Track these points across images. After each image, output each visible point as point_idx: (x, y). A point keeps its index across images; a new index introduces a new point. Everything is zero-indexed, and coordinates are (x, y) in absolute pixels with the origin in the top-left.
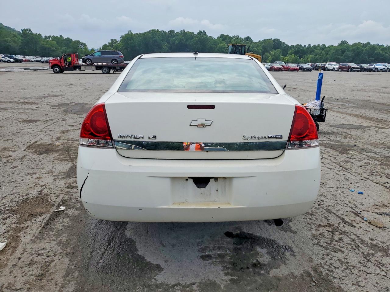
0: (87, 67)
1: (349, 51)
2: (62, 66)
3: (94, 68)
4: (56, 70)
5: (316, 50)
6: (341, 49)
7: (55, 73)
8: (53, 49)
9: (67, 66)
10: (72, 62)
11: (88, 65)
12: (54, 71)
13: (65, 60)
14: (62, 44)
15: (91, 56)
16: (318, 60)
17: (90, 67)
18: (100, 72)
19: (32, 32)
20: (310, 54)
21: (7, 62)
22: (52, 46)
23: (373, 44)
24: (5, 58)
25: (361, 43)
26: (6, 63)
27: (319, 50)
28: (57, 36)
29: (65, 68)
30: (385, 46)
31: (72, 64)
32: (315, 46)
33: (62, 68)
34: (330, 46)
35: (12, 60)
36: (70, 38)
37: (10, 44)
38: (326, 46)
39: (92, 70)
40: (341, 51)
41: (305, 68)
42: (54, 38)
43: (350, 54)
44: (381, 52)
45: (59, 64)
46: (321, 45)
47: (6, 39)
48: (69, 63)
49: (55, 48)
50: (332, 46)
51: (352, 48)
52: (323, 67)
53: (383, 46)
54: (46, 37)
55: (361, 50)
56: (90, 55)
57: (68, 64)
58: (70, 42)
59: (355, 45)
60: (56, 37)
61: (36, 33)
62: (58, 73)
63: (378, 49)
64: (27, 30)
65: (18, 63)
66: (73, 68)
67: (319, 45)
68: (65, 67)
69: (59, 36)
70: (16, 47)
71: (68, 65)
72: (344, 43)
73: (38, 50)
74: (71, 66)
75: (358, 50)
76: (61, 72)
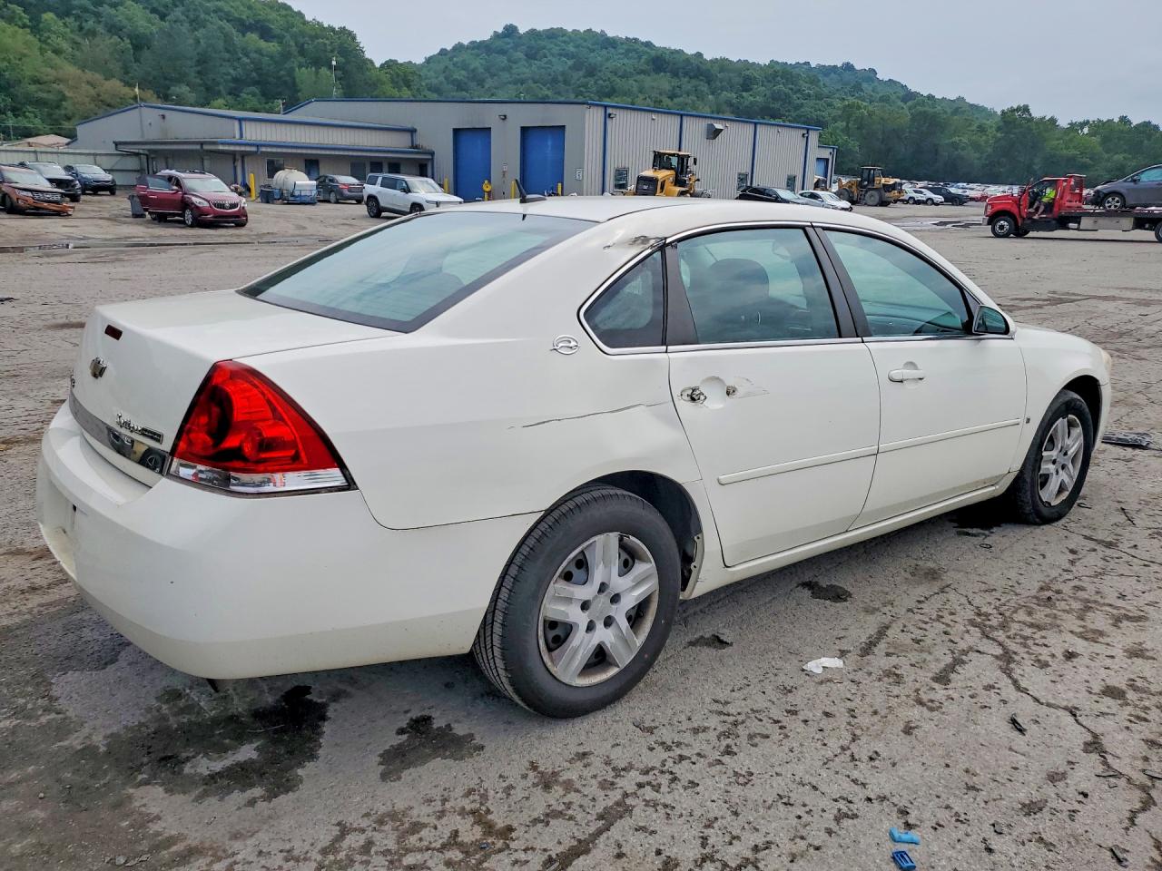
0: (1101, 221)
2: (1021, 217)
3: (1128, 222)
4: (1002, 227)
7: (997, 236)
8: (1084, 160)
9: (1036, 217)
10: (1056, 204)
11: (1109, 214)
12: (993, 230)
13: (1036, 197)
14: (1122, 142)
15: (1126, 184)
17: (1116, 219)
18: (1150, 235)
19: (1030, 115)
21: (925, 203)
22: (1082, 153)
24: (921, 192)
26: (921, 206)
28: (1108, 121)
29: (1029, 222)
31: (1055, 209)
33: (1020, 221)
35: (939, 198)
36: (1154, 123)
37: (963, 153)
39: (1121, 229)
42: (1100, 128)
45: (1015, 210)
47: (956, 139)
48: (1046, 208)
49: (1090, 159)
54: (1074, 127)
56: (1125, 181)
57: (1042, 208)
58: (1149, 137)
60: (1104, 124)
61: (1042, 115)
62: (1006, 236)
64: (1018, 109)
65: (953, 205)
66: (1054, 222)
68: (1030, 218)
69: (1116, 120)
70: (976, 161)
71: (1042, 213)
73: (1036, 167)
74: (1050, 216)
76: (1019, 232)
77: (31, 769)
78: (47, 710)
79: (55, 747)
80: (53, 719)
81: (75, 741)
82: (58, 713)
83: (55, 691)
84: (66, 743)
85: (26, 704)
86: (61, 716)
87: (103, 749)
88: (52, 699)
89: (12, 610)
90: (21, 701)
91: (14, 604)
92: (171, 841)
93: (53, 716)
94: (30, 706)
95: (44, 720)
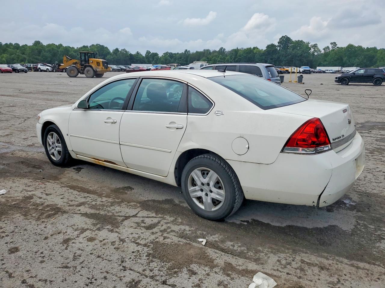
1: (45, 51)
5: (9, 49)
6: (37, 49)
16: (14, 59)
20: (4, 53)
23: (65, 46)
25: (55, 45)
27: (12, 49)
30: (76, 48)
32: (6, 44)
34: (24, 45)
38: (20, 46)
40: (37, 51)
41: (19, 70)
43: (48, 54)
44: (74, 54)
46: (14, 44)
50: (26, 45)
51: (47, 49)
52: (35, 68)
53: (73, 48)
55: (56, 51)
59: (49, 46)
63: (71, 51)
67: (11, 44)
72: (37, 43)
75: (53, 51)
77: (373, 215)
78: (359, 224)
79: (365, 216)
80: (360, 221)
81: (360, 214)
82: (358, 222)
83: (353, 227)
84: (362, 215)
85: (363, 229)
86: (357, 221)
87: (355, 210)
88: (356, 226)
89: (339, 264)
90: (363, 230)
91: (336, 266)
92: (358, 194)
93: (359, 222)
94: (362, 227)
95: (362, 222)
